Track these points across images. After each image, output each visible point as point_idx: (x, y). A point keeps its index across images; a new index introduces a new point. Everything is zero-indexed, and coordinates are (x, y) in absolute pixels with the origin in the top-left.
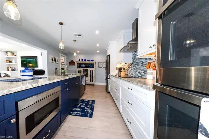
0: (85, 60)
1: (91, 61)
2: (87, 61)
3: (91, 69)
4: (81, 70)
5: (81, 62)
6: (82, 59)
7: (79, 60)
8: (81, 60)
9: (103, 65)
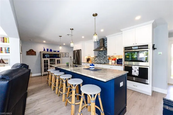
0: (51, 50)
1: (57, 52)
2: (53, 51)
3: (57, 59)
4: (47, 60)
5: (46, 52)
6: (48, 50)
7: (44, 50)
8: (46, 50)
9: (66, 56)
